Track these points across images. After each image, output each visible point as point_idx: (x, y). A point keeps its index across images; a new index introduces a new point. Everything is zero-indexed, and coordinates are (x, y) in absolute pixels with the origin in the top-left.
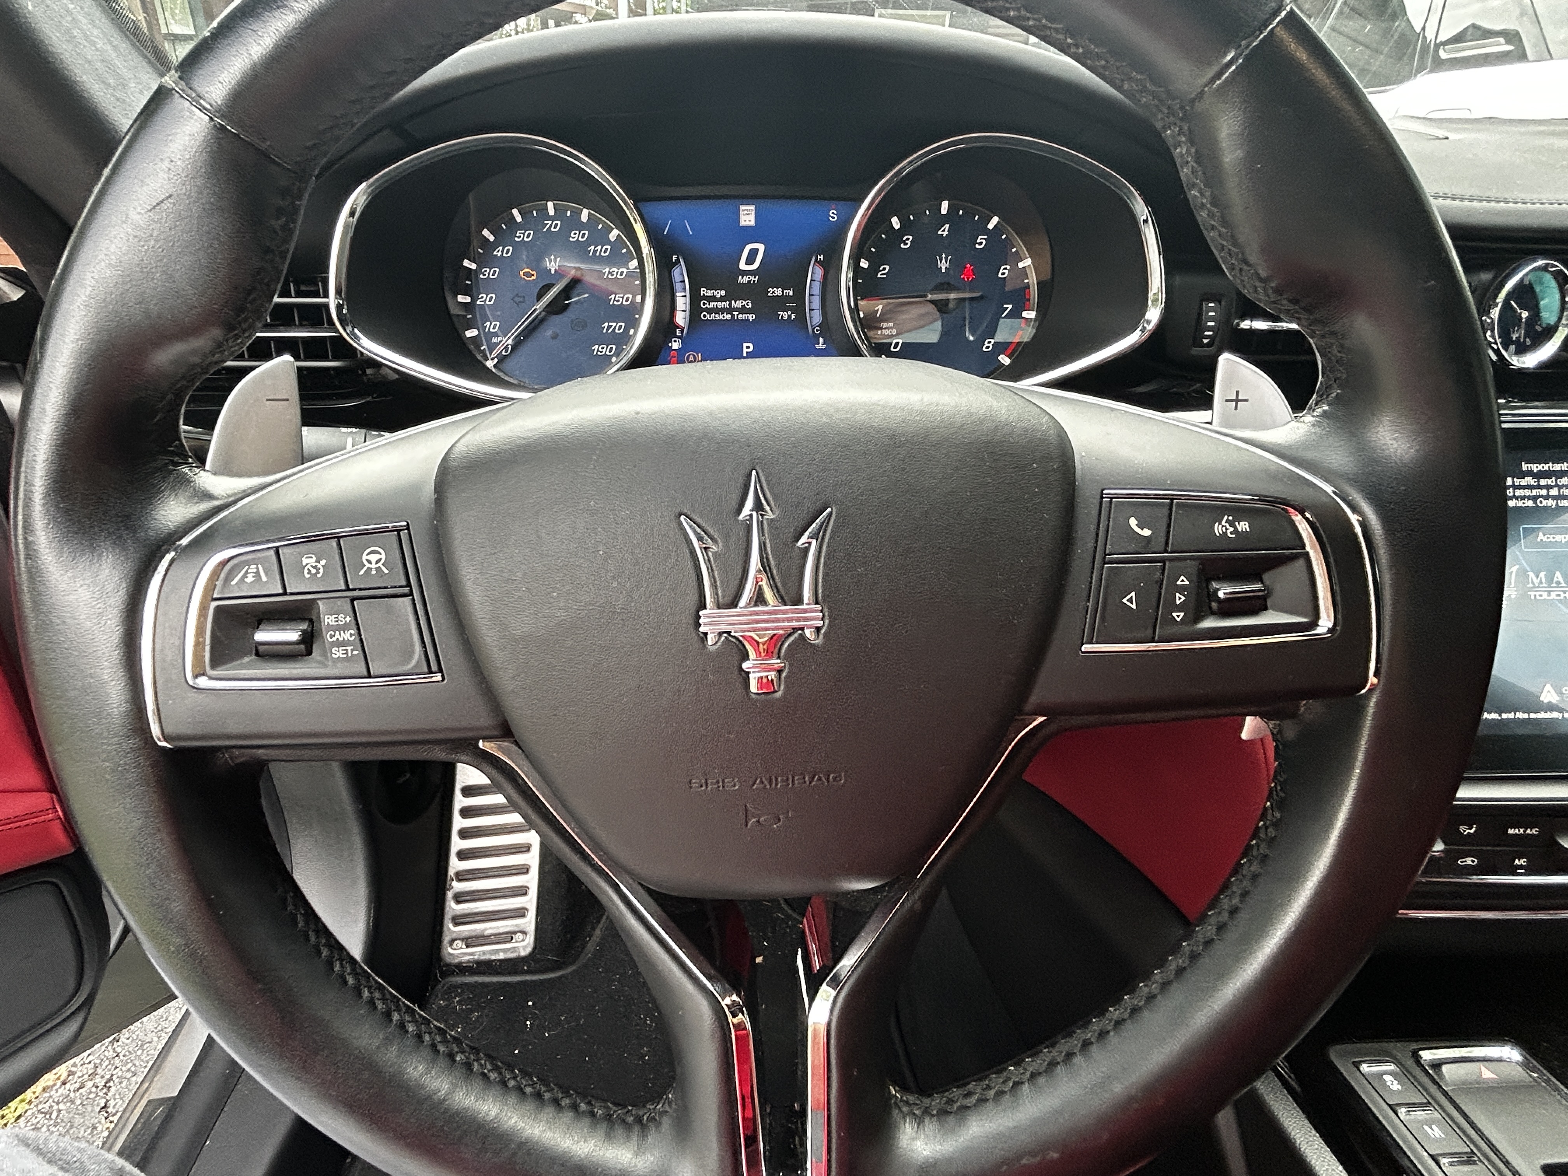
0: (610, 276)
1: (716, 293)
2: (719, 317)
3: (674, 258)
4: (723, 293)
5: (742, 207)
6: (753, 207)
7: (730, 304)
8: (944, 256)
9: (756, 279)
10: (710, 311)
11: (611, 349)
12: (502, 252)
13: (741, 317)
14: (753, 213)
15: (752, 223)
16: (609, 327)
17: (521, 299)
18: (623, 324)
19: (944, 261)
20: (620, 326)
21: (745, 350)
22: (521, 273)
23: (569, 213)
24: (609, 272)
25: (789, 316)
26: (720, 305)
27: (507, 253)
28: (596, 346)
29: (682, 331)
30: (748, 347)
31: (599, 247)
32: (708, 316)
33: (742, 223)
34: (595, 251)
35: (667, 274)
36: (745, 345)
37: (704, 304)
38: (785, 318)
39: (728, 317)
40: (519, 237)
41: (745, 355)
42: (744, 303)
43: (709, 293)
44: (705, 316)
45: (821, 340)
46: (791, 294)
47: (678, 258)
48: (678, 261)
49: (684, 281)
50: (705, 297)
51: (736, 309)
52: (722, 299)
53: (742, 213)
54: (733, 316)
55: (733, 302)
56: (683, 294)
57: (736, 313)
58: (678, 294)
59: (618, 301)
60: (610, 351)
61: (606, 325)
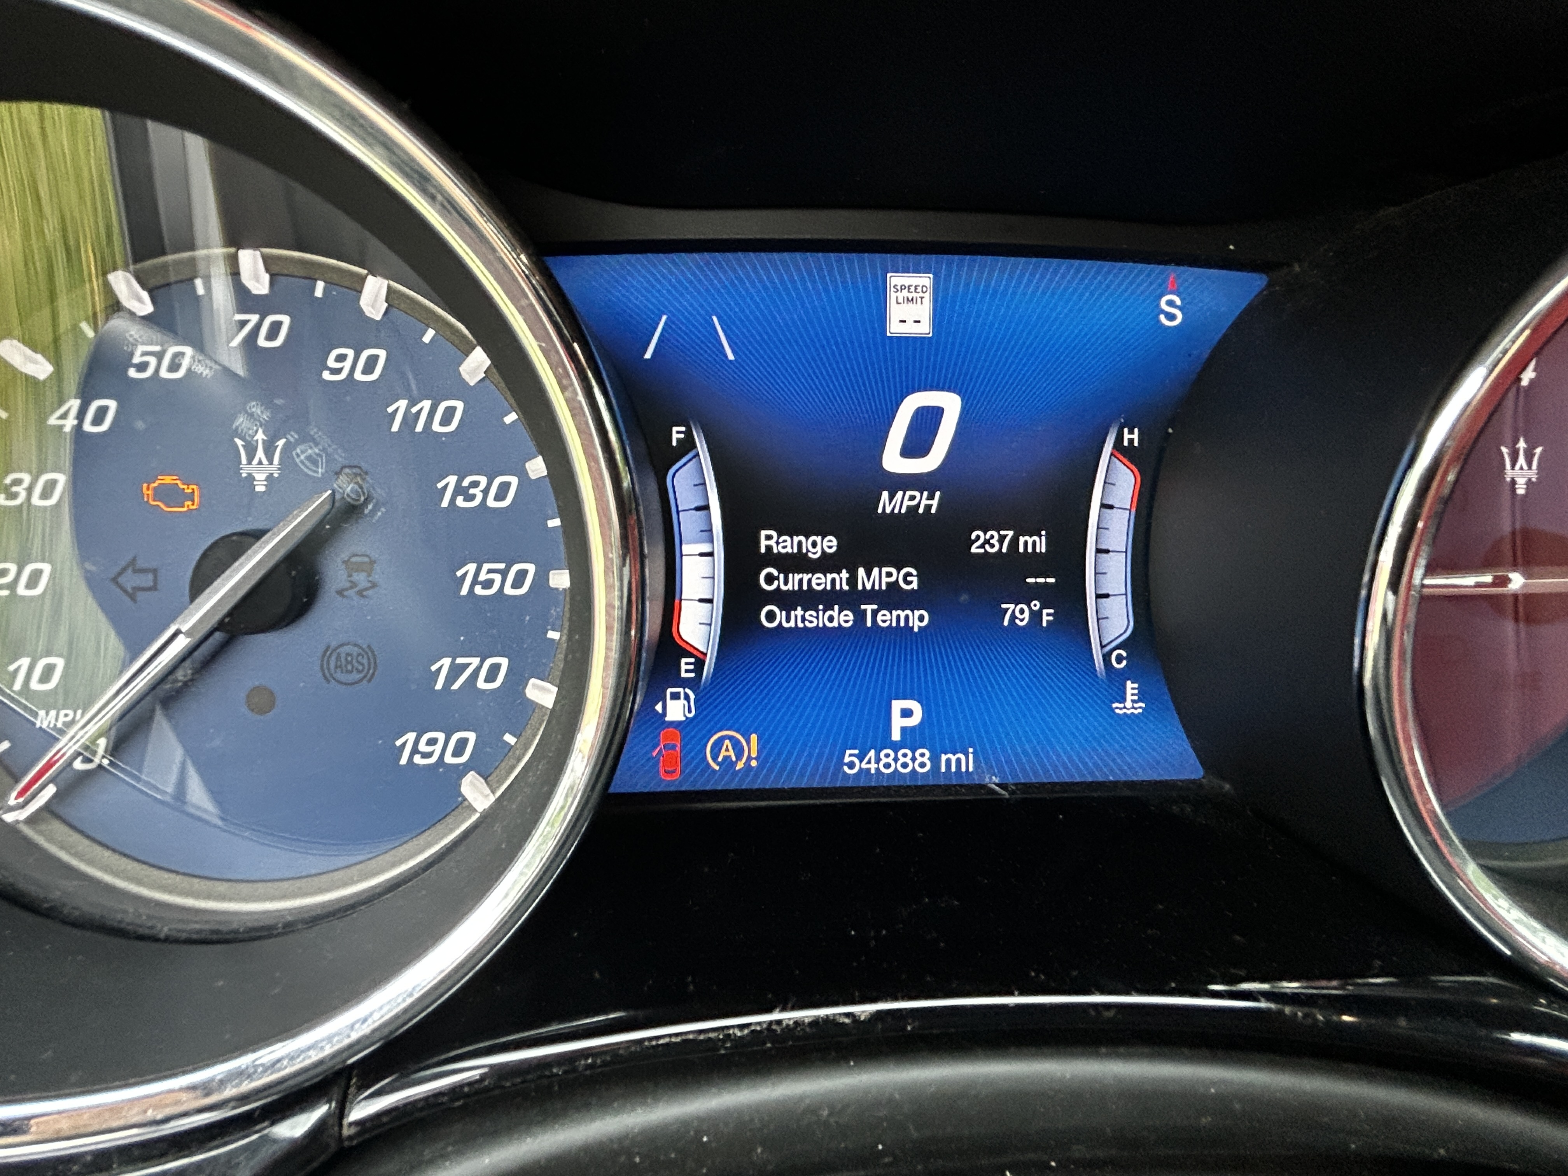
0: (460, 502)
1: (807, 544)
2: (815, 619)
3: (677, 434)
4: (830, 544)
5: (895, 280)
6: (925, 280)
7: (852, 580)
8: (1522, 445)
9: (935, 503)
10: (787, 600)
11: (462, 743)
12: (81, 416)
13: (886, 619)
14: (928, 297)
15: (925, 329)
16: (456, 671)
17: (147, 580)
18: (504, 662)
19: (1522, 461)
20: (494, 670)
21: (898, 724)
22: (147, 491)
23: (320, 286)
24: (459, 490)
25: (1036, 616)
26: (820, 581)
27: (98, 419)
28: (411, 736)
29: (699, 664)
30: (907, 713)
31: (426, 404)
32: (780, 616)
33: (894, 328)
34: (410, 420)
35: (653, 486)
36: (897, 706)
37: (770, 579)
38: (1024, 620)
39: (844, 618)
40: (142, 367)
41: (896, 736)
42: (897, 576)
43: (787, 545)
44: (771, 616)
45: (1131, 687)
46: (1042, 546)
47: (689, 434)
48: (688, 444)
49: (706, 508)
50: (771, 558)
51: (871, 596)
52: (826, 564)
53: (892, 296)
54: (860, 616)
55: (861, 572)
56: (706, 548)
57: (869, 608)
58: (686, 549)
59: (488, 584)
60: (458, 752)
61: (446, 662)
